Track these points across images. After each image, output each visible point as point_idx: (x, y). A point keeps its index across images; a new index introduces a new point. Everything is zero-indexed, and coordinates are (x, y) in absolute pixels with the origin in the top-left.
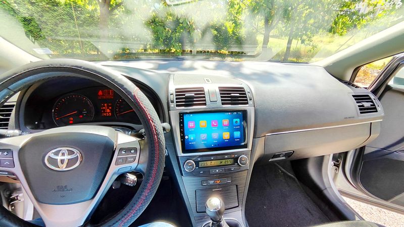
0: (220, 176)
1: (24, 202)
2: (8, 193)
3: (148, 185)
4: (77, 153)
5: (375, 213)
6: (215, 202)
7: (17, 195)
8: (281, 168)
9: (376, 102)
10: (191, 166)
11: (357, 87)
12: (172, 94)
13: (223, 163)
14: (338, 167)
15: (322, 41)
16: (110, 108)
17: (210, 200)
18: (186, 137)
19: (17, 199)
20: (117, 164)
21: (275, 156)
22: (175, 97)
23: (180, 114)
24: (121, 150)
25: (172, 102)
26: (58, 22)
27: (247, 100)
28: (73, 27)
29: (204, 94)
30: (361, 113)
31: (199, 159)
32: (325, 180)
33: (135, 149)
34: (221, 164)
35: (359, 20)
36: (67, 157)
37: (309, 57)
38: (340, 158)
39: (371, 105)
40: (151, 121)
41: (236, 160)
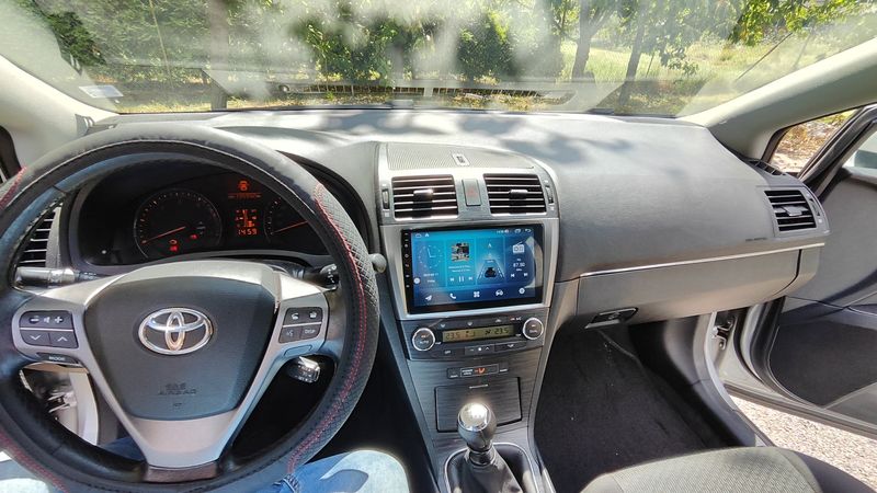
0: (486, 359)
1: (76, 408)
2: (43, 391)
3: (347, 382)
4: (202, 319)
5: (794, 429)
6: (477, 412)
7: (62, 394)
8: (609, 339)
9: (815, 206)
10: (426, 339)
11: (777, 173)
12: (387, 190)
13: (492, 334)
14: (727, 338)
15: (705, 57)
16: (254, 218)
17: (467, 410)
18: (417, 281)
19: (63, 403)
20: (282, 340)
21: (598, 318)
22: (392, 197)
23: (403, 232)
24: (290, 311)
25: (387, 206)
26: (112, 9)
27: (543, 203)
28: (147, 20)
29: (453, 189)
30: (781, 229)
31: (443, 326)
32: (698, 364)
33: (319, 311)
34: (488, 336)
35: (793, 8)
36: (182, 328)
37: (675, 94)
38: (731, 321)
39: (804, 213)
40: (351, 255)
41: (518, 327)
